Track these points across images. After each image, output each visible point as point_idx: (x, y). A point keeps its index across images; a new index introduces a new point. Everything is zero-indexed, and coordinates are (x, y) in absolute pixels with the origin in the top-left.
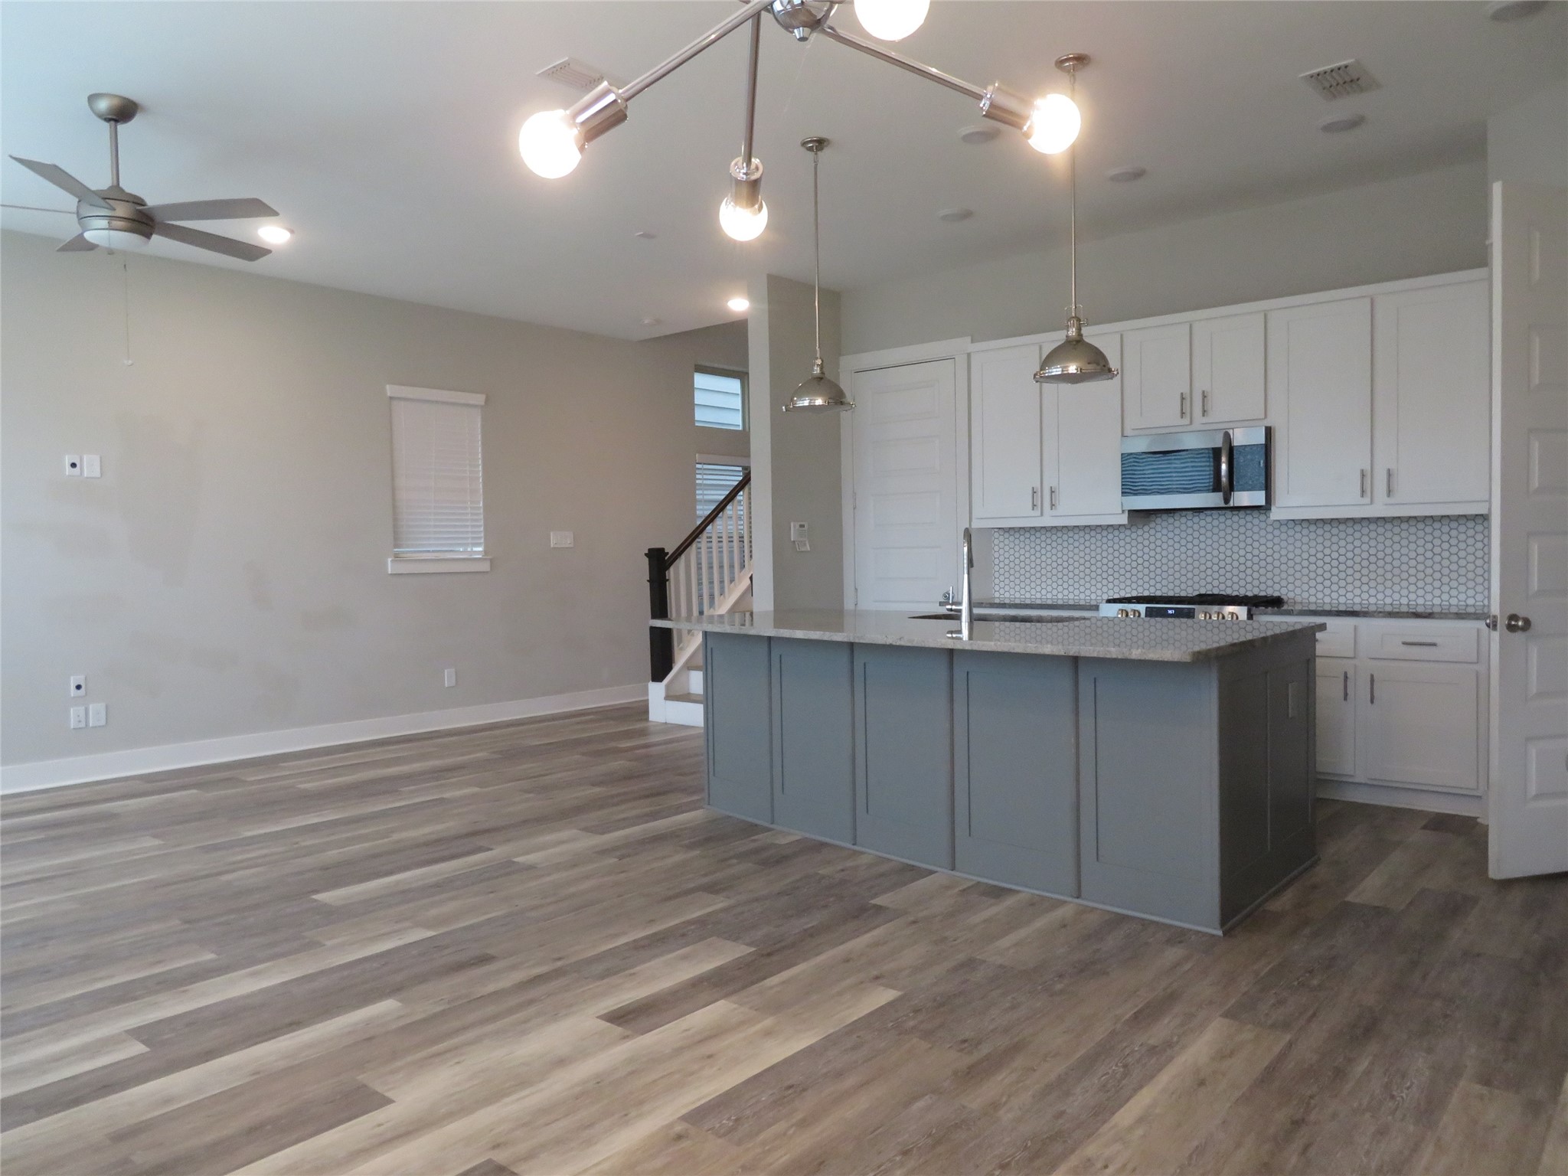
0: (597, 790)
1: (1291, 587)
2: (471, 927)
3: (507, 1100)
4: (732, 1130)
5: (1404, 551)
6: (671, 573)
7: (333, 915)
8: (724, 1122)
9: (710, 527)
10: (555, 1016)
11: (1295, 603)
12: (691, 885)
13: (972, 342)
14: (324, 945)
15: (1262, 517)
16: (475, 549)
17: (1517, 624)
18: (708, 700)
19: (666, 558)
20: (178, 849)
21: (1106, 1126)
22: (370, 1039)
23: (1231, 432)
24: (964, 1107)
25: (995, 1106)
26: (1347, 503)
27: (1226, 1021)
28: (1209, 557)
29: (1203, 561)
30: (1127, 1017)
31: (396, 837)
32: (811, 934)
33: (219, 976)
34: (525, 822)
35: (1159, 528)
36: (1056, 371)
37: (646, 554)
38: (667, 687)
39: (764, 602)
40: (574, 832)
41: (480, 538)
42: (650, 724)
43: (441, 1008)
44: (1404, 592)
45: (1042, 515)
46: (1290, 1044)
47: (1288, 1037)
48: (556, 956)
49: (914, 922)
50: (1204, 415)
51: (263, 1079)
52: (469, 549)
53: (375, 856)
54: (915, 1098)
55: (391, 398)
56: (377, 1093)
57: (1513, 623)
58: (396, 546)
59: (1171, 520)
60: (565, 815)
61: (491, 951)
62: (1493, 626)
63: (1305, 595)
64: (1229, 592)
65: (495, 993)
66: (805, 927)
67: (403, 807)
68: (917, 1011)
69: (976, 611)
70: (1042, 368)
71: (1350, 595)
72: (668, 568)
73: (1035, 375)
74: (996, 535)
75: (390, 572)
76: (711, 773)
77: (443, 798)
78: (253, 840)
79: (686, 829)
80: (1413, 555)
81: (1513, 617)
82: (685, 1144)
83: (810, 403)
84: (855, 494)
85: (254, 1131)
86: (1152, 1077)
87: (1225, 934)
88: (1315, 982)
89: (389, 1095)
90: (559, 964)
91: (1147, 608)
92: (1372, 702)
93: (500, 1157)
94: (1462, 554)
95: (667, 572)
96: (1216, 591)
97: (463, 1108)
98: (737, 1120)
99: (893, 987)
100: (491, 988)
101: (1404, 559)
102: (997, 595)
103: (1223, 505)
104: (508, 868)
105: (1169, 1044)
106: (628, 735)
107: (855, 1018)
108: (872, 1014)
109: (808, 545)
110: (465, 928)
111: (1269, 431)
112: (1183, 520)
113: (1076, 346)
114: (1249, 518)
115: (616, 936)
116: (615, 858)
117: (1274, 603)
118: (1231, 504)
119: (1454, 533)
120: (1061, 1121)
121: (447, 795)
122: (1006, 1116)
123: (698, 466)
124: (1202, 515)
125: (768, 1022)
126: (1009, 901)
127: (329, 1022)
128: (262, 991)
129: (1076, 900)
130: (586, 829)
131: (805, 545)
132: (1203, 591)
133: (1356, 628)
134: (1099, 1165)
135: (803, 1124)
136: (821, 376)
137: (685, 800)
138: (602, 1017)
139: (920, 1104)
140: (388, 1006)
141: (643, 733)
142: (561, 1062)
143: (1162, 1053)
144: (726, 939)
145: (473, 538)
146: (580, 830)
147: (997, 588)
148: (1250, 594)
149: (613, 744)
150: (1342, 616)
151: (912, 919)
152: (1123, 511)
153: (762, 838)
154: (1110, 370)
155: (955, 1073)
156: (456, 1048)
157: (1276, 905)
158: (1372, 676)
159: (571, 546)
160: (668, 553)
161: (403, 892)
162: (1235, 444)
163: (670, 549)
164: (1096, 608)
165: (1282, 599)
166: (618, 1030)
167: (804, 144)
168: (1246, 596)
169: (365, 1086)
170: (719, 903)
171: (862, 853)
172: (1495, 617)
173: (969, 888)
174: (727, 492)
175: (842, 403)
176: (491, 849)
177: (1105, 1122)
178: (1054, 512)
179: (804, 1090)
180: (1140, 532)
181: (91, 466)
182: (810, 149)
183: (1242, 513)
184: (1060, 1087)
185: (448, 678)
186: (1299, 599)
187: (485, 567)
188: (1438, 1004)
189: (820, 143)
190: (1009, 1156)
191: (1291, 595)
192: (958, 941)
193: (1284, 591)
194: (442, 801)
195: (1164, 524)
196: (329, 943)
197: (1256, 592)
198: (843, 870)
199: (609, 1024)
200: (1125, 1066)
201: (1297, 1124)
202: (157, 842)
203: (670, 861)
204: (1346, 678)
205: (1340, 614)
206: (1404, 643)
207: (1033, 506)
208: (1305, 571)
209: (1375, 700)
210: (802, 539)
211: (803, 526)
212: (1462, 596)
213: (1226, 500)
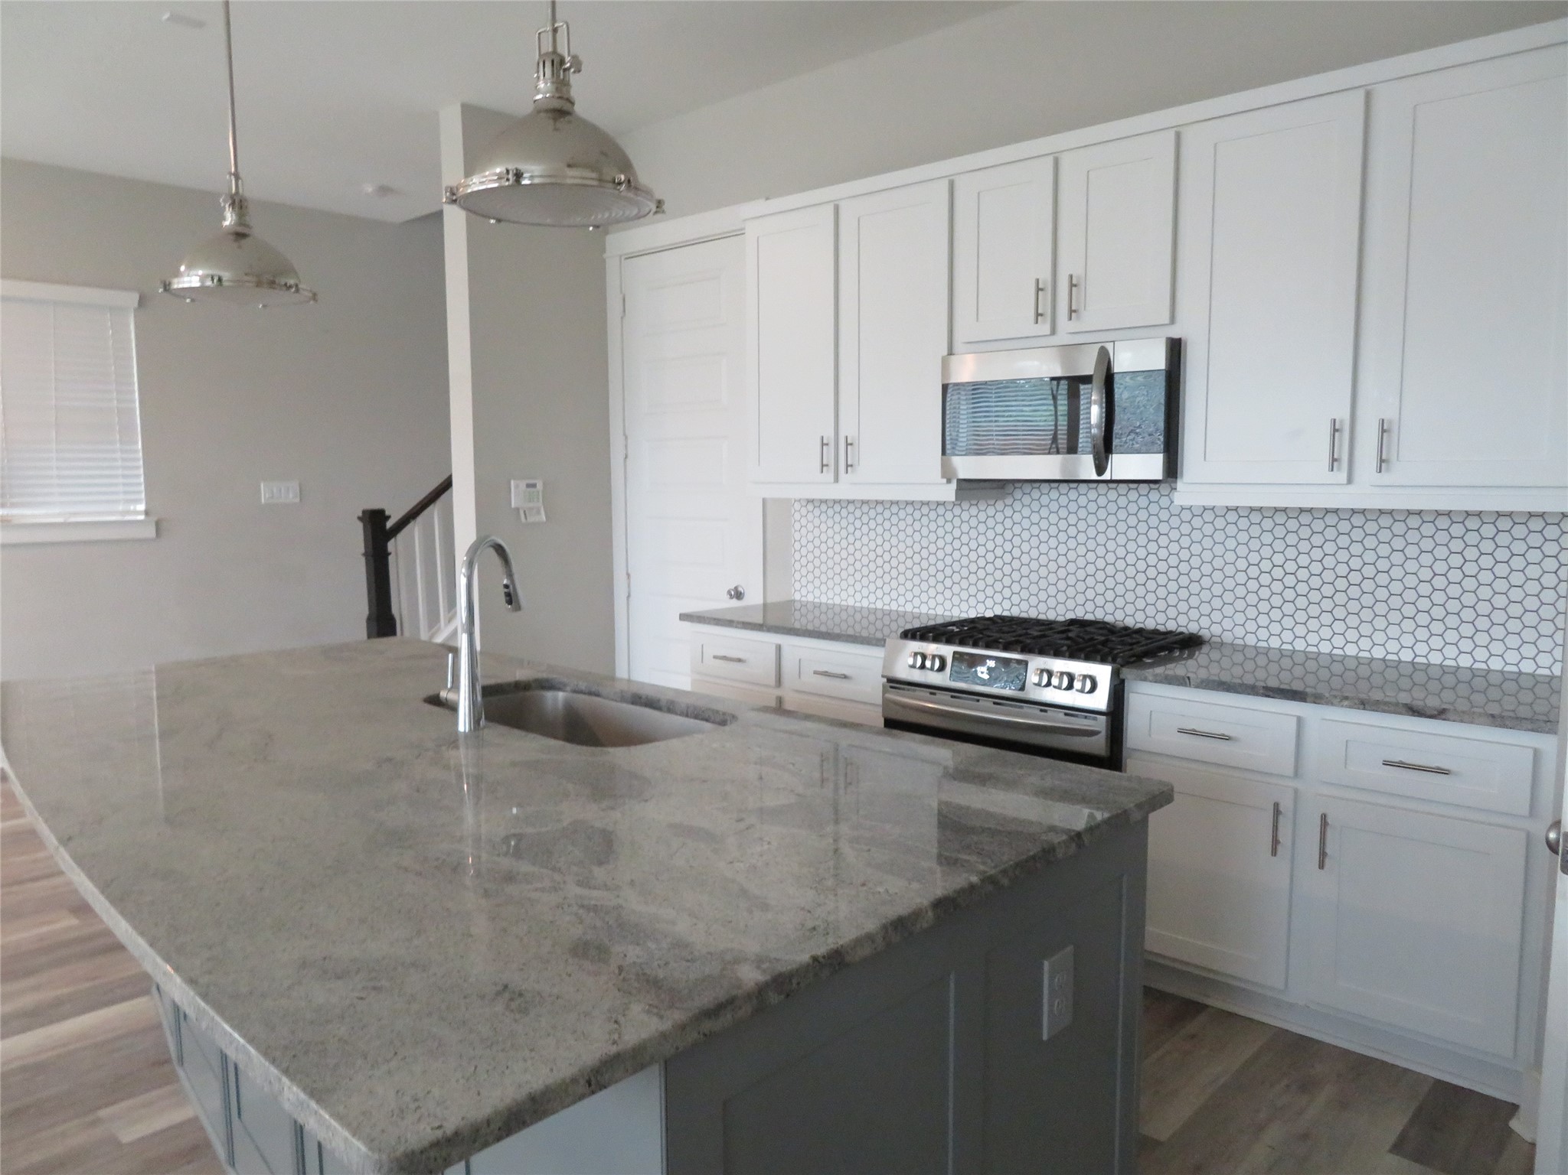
1: (1216, 616)
5: (1412, 566)
6: (391, 545)
11: (1222, 644)
15: (1166, 499)
16: (135, 507)
19: (392, 522)
23: (1109, 347)
26: (1305, 479)
28: (1091, 557)
35: (1017, 506)
37: (359, 518)
41: (138, 492)
44: (1408, 640)
45: (836, 480)
50: (1071, 318)
52: (124, 508)
59: (1036, 494)
63: (1239, 632)
64: (1119, 617)
71: (1313, 638)
72: (389, 539)
74: (797, 506)
80: (1425, 574)
83: (201, 281)
84: (626, 437)
91: (955, 653)
92: (1322, 866)
94: (1517, 578)
95: (392, 540)
96: (1100, 614)
101: (1411, 581)
102: (797, 597)
103: (1095, 477)
109: (542, 513)
111: (1175, 349)
113: (548, 120)
114: (1143, 498)
118: (1106, 476)
131: (538, 512)
132: (1080, 612)
133: (1299, 723)
145: (127, 492)
150: (1272, 696)
152: (947, 480)
158: (1324, 817)
159: (295, 501)
160: (389, 517)
162: (1115, 371)
163: (397, 511)
165: (1200, 637)
178: (852, 479)
180: (991, 511)
186: (1227, 637)
187: (150, 532)
191: (1216, 630)
193: (1205, 622)
195: (1026, 500)
197: (1160, 620)
204: (1277, 811)
205: (1271, 694)
206: (1386, 763)
207: (823, 466)
208: (1241, 591)
209: (1327, 861)
210: (531, 505)
211: (534, 486)
212: (1512, 657)
213: (1100, 469)
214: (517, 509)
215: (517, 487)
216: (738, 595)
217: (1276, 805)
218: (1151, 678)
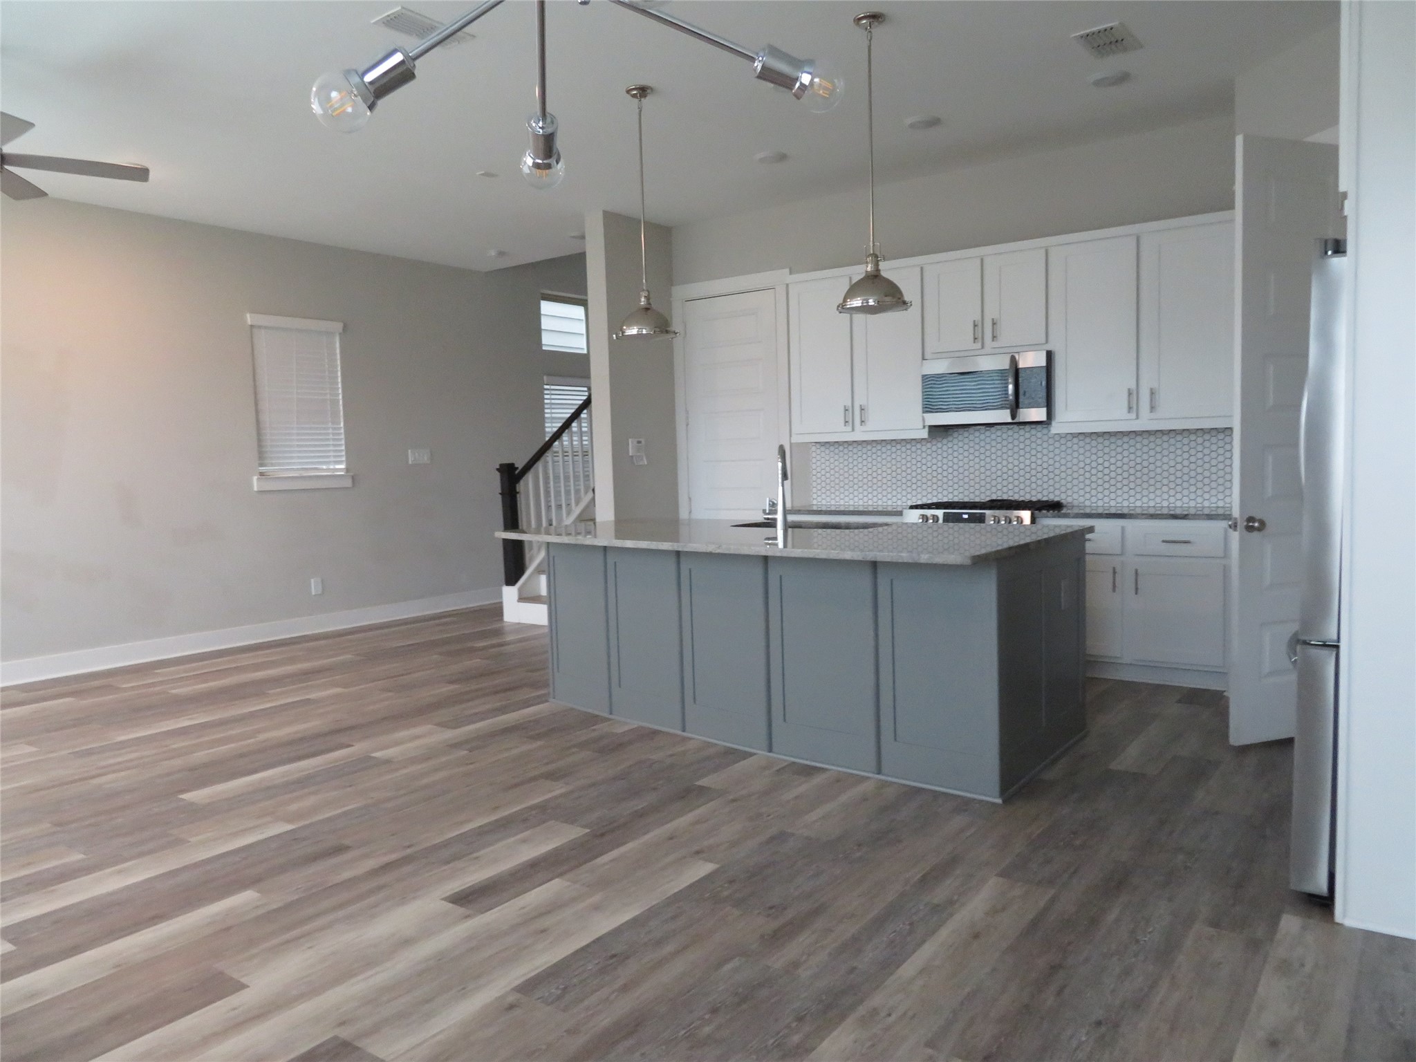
0: (452, 687)
1: (1069, 492)
2: (329, 820)
3: (354, 980)
4: (559, 998)
5: (1165, 460)
6: (521, 487)
7: (198, 813)
8: (553, 991)
9: (556, 443)
10: (403, 899)
11: (1073, 506)
12: (536, 773)
13: (791, 273)
14: (190, 842)
15: (1045, 431)
16: (338, 467)
17: (1253, 525)
18: (551, 601)
19: (517, 472)
20: (51, 755)
21: (893, 978)
22: (228, 929)
23: (1017, 356)
24: (769, 967)
25: (796, 965)
26: (1116, 417)
27: (1001, 879)
28: (999, 466)
29: (994, 469)
30: (916, 879)
31: (262, 737)
32: (640, 815)
33: (86, 875)
34: (384, 719)
35: (955, 441)
36: (857, 303)
37: (497, 469)
38: (520, 591)
39: (605, 512)
40: (428, 727)
41: (341, 456)
42: (505, 624)
43: (296, 897)
44: (1165, 496)
45: (853, 430)
46: (1053, 900)
47: (1052, 892)
48: (408, 844)
49: (734, 800)
50: (993, 341)
51: (124, 971)
52: (332, 467)
53: (242, 756)
54: (728, 960)
55: (252, 326)
56: (232, 979)
57: (1251, 524)
58: (261, 465)
59: (966, 434)
60: (421, 712)
61: (347, 842)
62: (1234, 527)
63: (1082, 499)
64: (1016, 497)
65: (350, 880)
66: (636, 808)
67: (270, 708)
68: (731, 882)
69: (791, 518)
70: (845, 301)
71: (1119, 500)
72: (518, 481)
73: (838, 306)
74: (814, 448)
75: (255, 489)
76: (556, 670)
77: (309, 699)
78: (122, 745)
79: (530, 721)
80: (1172, 463)
81: (1251, 519)
82: (517, 1012)
83: (638, 331)
84: (687, 412)
85: (113, 1021)
86: (934, 932)
87: (1004, 801)
88: (1078, 842)
89: (244, 980)
90: (409, 851)
91: (945, 513)
92: (1136, 593)
93: (345, 1033)
94: (1214, 463)
95: (517, 485)
96: (1005, 497)
97: (312, 990)
98: (565, 988)
99: (711, 861)
100: (347, 875)
101: (1165, 467)
102: (815, 502)
103: (1010, 420)
104: (365, 764)
105: (951, 903)
106: (484, 635)
107: (676, 890)
108: (691, 886)
109: (645, 459)
110: (322, 821)
111: (1050, 356)
112: (977, 434)
113: (874, 280)
114: (1033, 432)
115: (462, 823)
116: (467, 750)
117: (1055, 507)
118: (1015, 420)
119: (1207, 444)
120: (852, 976)
121: (312, 696)
122: (804, 973)
123: (546, 387)
124: (993, 429)
125: (597, 898)
126: (818, 780)
127: (190, 914)
128: (128, 888)
129: (877, 776)
130: (439, 724)
131: (642, 460)
132: (994, 497)
133: (1123, 529)
134: (883, 1014)
135: (625, 988)
136: (648, 306)
137: (533, 695)
138: (445, 899)
139: (729, 966)
140: (246, 897)
141: (499, 632)
142: (407, 942)
143: (941, 911)
144: (566, 822)
145: (335, 456)
146: (436, 725)
147: (815, 496)
148: (1034, 499)
149: (469, 644)
150: (1110, 518)
151: (731, 797)
152: (924, 427)
153: (602, 728)
154: (904, 303)
155: (762, 936)
156: (309, 934)
157: (1049, 775)
158: (1136, 570)
159: (429, 462)
160: (517, 468)
161: (268, 788)
162: (1020, 367)
163: (520, 465)
164: (900, 513)
165: (1062, 503)
166: (461, 911)
167: (628, 92)
168: (1031, 501)
169: (221, 973)
170: (559, 789)
171: (690, 739)
172: (1236, 519)
173: (783, 768)
174: (572, 411)
175: (667, 332)
176: (353, 746)
177: (891, 974)
178: (863, 428)
179: (628, 958)
180: (939, 445)
182: (634, 96)
183: (1027, 428)
184: (854, 945)
185: (314, 587)
186: (1076, 503)
187: (348, 483)
188: (1181, 857)
189: (643, 91)
190: (806, 1009)
191: (1069, 499)
192: (771, 817)
193: (1063, 496)
194: (308, 701)
195: (960, 438)
196: (193, 840)
197: (1039, 497)
198: (672, 755)
199: (451, 905)
200: (911, 924)
201: (1054, 969)
202: (33, 749)
203: (515, 752)
204: (1115, 572)
205: (1109, 516)
206: (1164, 541)
207: (845, 422)
208: (1081, 478)
209: (1139, 591)
210: (639, 454)
211: (640, 442)
212: (1214, 499)
213: (1013, 417)
214: (632, 456)
215: (632, 442)
217: (1114, 569)
218: (1050, 515)
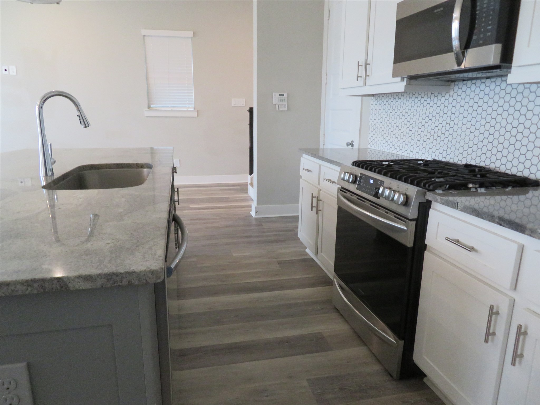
37: (248, 111)
41: (192, 101)
45: (366, 84)
52: (188, 106)
55: (144, 36)
74: (372, 101)
75: (146, 115)
103: (456, 68)
109: (286, 107)
118: (463, 66)
145: (189, 101)
147: (370, 141)
159: (244, 106)
178: (369, 82)
181: (13, 70)
185: (176, 163)
187: (195, 114)
204: (492, 312)
205: (502, 223)
207: (358, 77)
210: (281, 103)
211: (283, 95)
213: (458, 61)
214: (275, 105)
215: (275, 95)
216: (352, 144)
218: (439, 200)
